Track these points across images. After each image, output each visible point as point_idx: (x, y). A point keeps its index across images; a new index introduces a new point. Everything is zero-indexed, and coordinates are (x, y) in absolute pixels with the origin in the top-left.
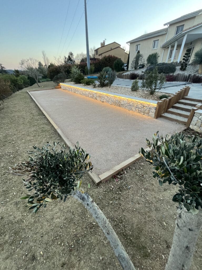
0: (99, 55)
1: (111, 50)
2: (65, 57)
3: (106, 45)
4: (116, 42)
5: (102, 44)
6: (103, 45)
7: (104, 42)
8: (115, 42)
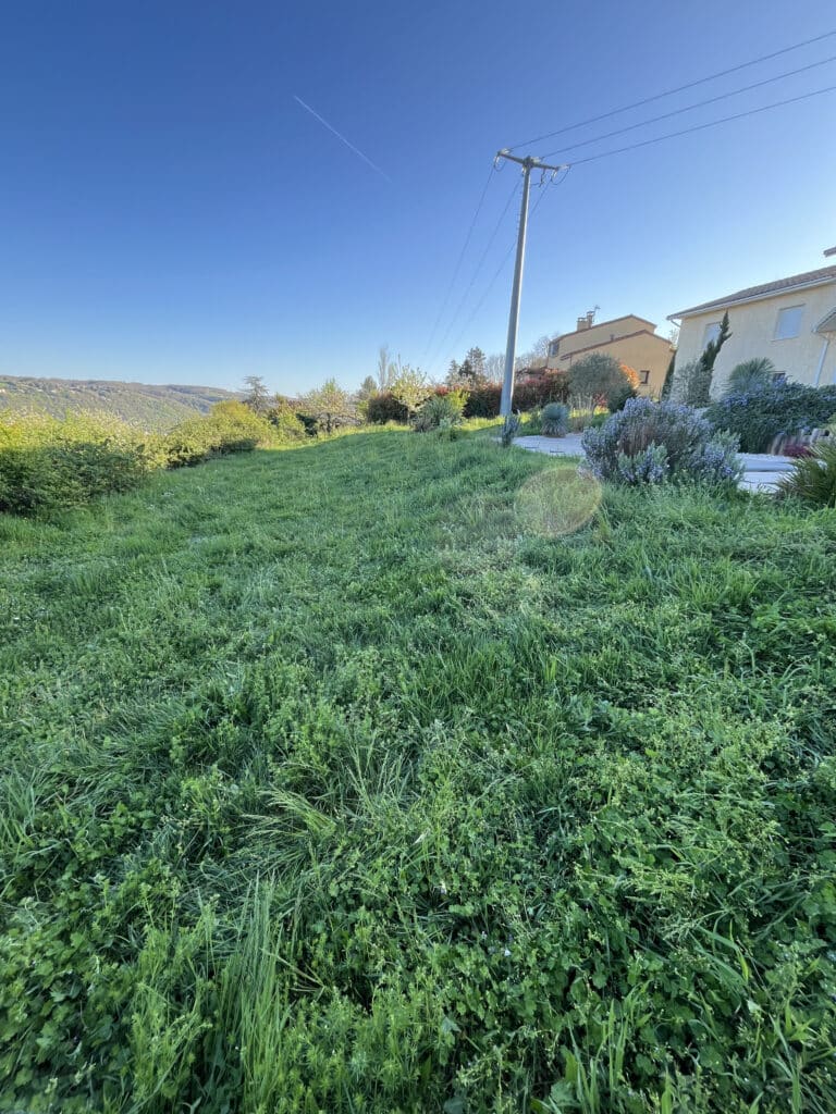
0: (564, 358)
1: (612, 341)
2: (453, 362)
3: (597, 326)
4: (634, 314)
5: (581, 322)
6: (585, 326)
7: (590, 318)
8: (631, 316)
